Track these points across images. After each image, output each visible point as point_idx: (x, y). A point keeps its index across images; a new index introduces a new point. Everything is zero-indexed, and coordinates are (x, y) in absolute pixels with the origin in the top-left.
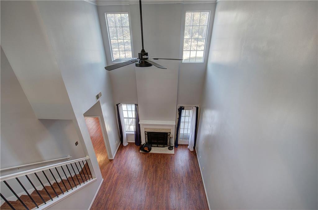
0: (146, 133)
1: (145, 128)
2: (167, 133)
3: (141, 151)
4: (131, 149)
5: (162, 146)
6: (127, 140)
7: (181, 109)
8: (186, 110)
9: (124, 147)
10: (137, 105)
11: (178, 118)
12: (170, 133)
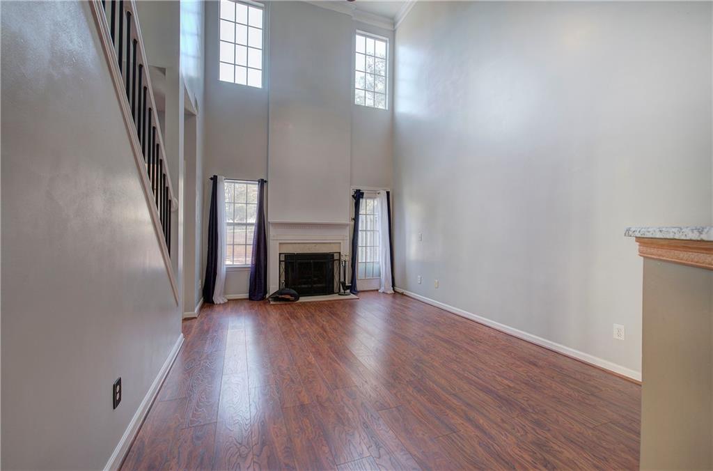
0: (283, 259)
1: (280, 243)
7: (358, 196)
8: (366, 199)
10: (266, 182)
11: (354, 217)
12: (340, 253)
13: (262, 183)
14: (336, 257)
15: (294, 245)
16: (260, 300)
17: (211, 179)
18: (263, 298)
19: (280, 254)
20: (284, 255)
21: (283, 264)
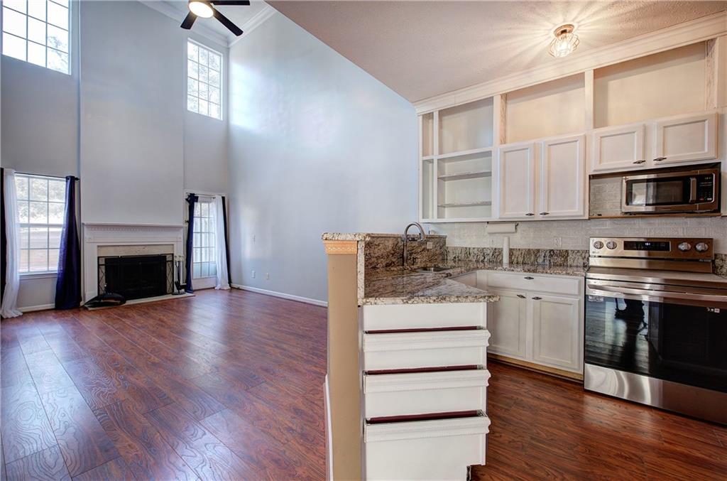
0: (102, 262)
1: (98, 246)
2: (164, 255)
7: (192, 199)
8: (201, 203)
10: (77, 179)
11: (188, 219)
12: (173, 254)
13: (73, 182)
14: (169, 258)
15: (117, 248)
16: (72, 309)
18: (77, 306)
19: (99, 258)
20: (104, 259)
21: (103, 269)
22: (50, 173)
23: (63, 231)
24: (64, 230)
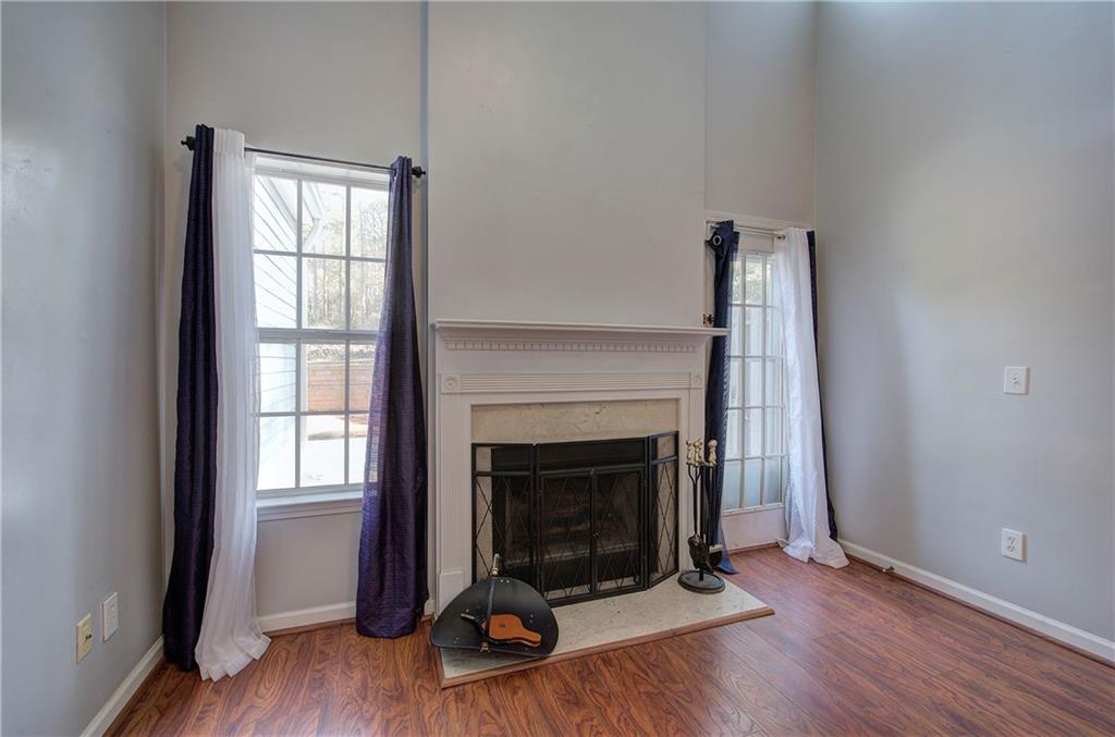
0: (485, 464)
1: (473, 406)
2: (654, 441)
3: (451, 672)
4: (320, 682)
5: (583, 590)
6: (259, 605)
7: (723, 244)
9: (205, 694)
10: (418, 172)
11: (711, 311)
12: (676, 436)
13: (406, 177)
14: (665, 449)
15: (527, 412)
16: (403, 633)
17: (190, 143)
18: (414, 623)
19: (475, 447)
20: (488, 450)
21: (486, 485)
22: (348, 162)
23: (378, 350)
24: (383, 348)
